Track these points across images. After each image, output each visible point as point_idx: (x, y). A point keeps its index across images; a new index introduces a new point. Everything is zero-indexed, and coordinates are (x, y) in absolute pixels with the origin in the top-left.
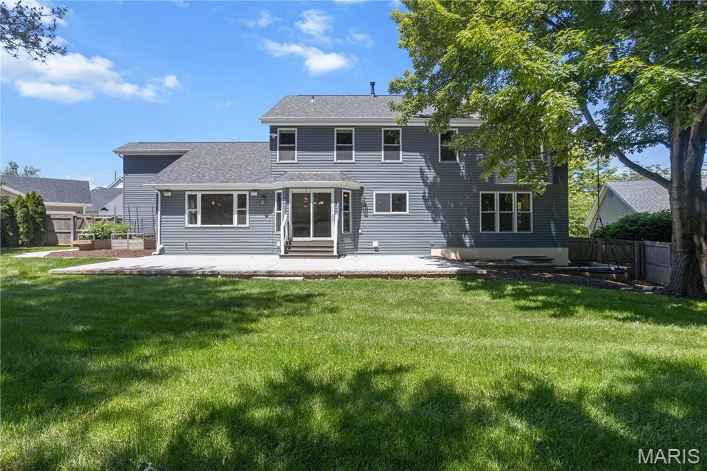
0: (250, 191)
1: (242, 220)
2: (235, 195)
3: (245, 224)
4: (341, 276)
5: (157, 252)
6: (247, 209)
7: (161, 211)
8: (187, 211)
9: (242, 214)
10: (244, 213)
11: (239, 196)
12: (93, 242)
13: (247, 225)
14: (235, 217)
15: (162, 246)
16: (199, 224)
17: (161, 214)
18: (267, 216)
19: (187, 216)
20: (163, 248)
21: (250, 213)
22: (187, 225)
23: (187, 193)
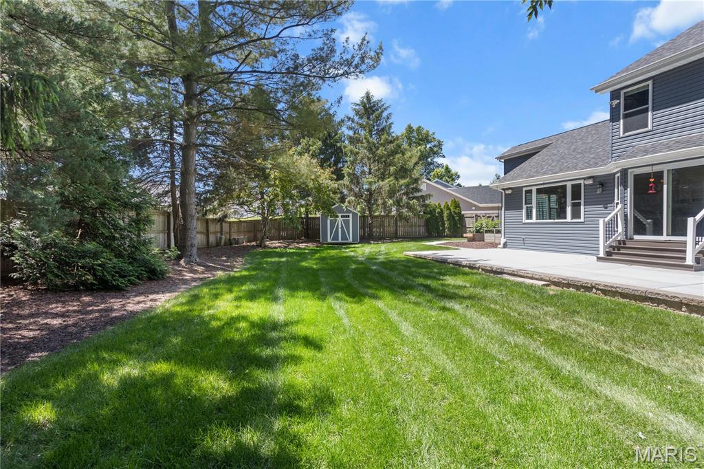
0: (584, 179)
1: (576, 214)
2: (569, 185)
3: (580, 218)
4: (597, 289)
5: (501, 246)
6: (582, 201)
7: (505, 208)
8: (524, 207)
9: (576, 207)
10: (579, 204)
11: (573, 186)
12: (474, 235)
13: (582, 220)
14: (569, 210)
15: (505, 240)
16: (534, 220)
17: (505, 210)
18: (606, 208)
19: (524, 211)
20: (506, 242)
21: (585, 205)
22: (525, 220)
23: (524, 189)
